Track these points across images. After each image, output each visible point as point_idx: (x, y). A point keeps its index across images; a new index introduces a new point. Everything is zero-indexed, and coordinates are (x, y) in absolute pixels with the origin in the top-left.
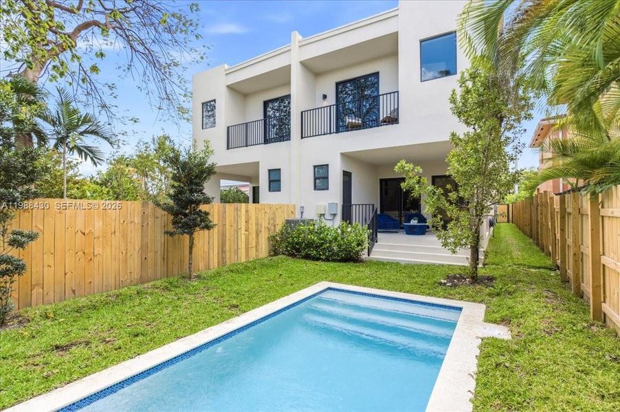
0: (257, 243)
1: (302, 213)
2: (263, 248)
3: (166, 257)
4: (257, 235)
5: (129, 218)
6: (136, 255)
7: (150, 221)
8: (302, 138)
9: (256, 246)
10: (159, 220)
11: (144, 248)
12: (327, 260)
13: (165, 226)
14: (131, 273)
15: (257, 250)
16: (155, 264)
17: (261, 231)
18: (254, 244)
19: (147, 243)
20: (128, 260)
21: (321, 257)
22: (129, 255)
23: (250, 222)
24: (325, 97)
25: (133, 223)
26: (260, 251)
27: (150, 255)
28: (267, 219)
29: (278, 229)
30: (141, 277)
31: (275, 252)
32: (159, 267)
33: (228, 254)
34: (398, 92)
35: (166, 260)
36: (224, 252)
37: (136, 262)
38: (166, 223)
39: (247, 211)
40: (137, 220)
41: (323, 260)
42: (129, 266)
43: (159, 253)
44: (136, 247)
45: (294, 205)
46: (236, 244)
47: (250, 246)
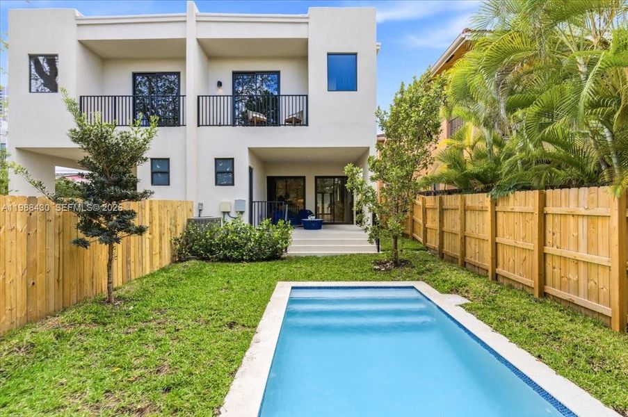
0: (161, 248)
1: (200, 210)
2: (166, 254)
3: (61, 278)
4: (161, 239)
5: (7, 223)
6: (19, 279)
7: (39, 226)
8: (199, 125)
9: (160, 252)
10: (52, 223)
11: (31, 268)
12: (251, 260)
13: (59, 234)
14: (11, 310)
15: (161, 257)
16: (47, 290)
17: (164, 234)
18: (158, 251)
19: (35, 260)
20: (7, 291)
21: (244, 257)
22: (8, 282)
23: (154, 223)
24: (220, 84)
25: (14, 231)
26: (163, 257)
27: (40, 278)
28: (169, 219)
29: (180, 230)
30: (27, 314)
31: (179, 258)
32: (52, 295)
33: (132, 265)
34: (307, 96)
35: (61, 284)
36: (128, 263)
37: (19, 290)
38: (61, 229)
39: (151, 210)
40: (21, 225)
41: (246, 261)
42: (8, 299)
43: (52, 272)
44: (20, 268)
45: (192, 202)
46: (140, 252)
47: (154, 253)
